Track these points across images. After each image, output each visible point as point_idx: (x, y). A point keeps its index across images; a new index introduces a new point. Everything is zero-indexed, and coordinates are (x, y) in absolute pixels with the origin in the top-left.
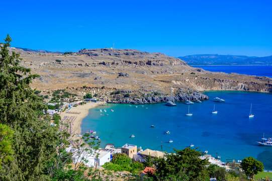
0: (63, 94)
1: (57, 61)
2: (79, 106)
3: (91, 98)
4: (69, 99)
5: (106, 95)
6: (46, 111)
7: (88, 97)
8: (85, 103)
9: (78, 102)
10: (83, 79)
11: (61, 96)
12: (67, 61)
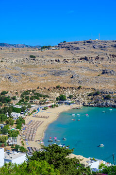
0: (33, 95)
1: (31, 56)
2: (49, 110)
3: (65, 100)
4: (38, 101)
5: (82, 96)
6: (9, 114)
7: (61, 99)
8: (57, 106)
9: (49, 105)
10: (57, 78)
11: (30, 97)
12: (43, 57)
